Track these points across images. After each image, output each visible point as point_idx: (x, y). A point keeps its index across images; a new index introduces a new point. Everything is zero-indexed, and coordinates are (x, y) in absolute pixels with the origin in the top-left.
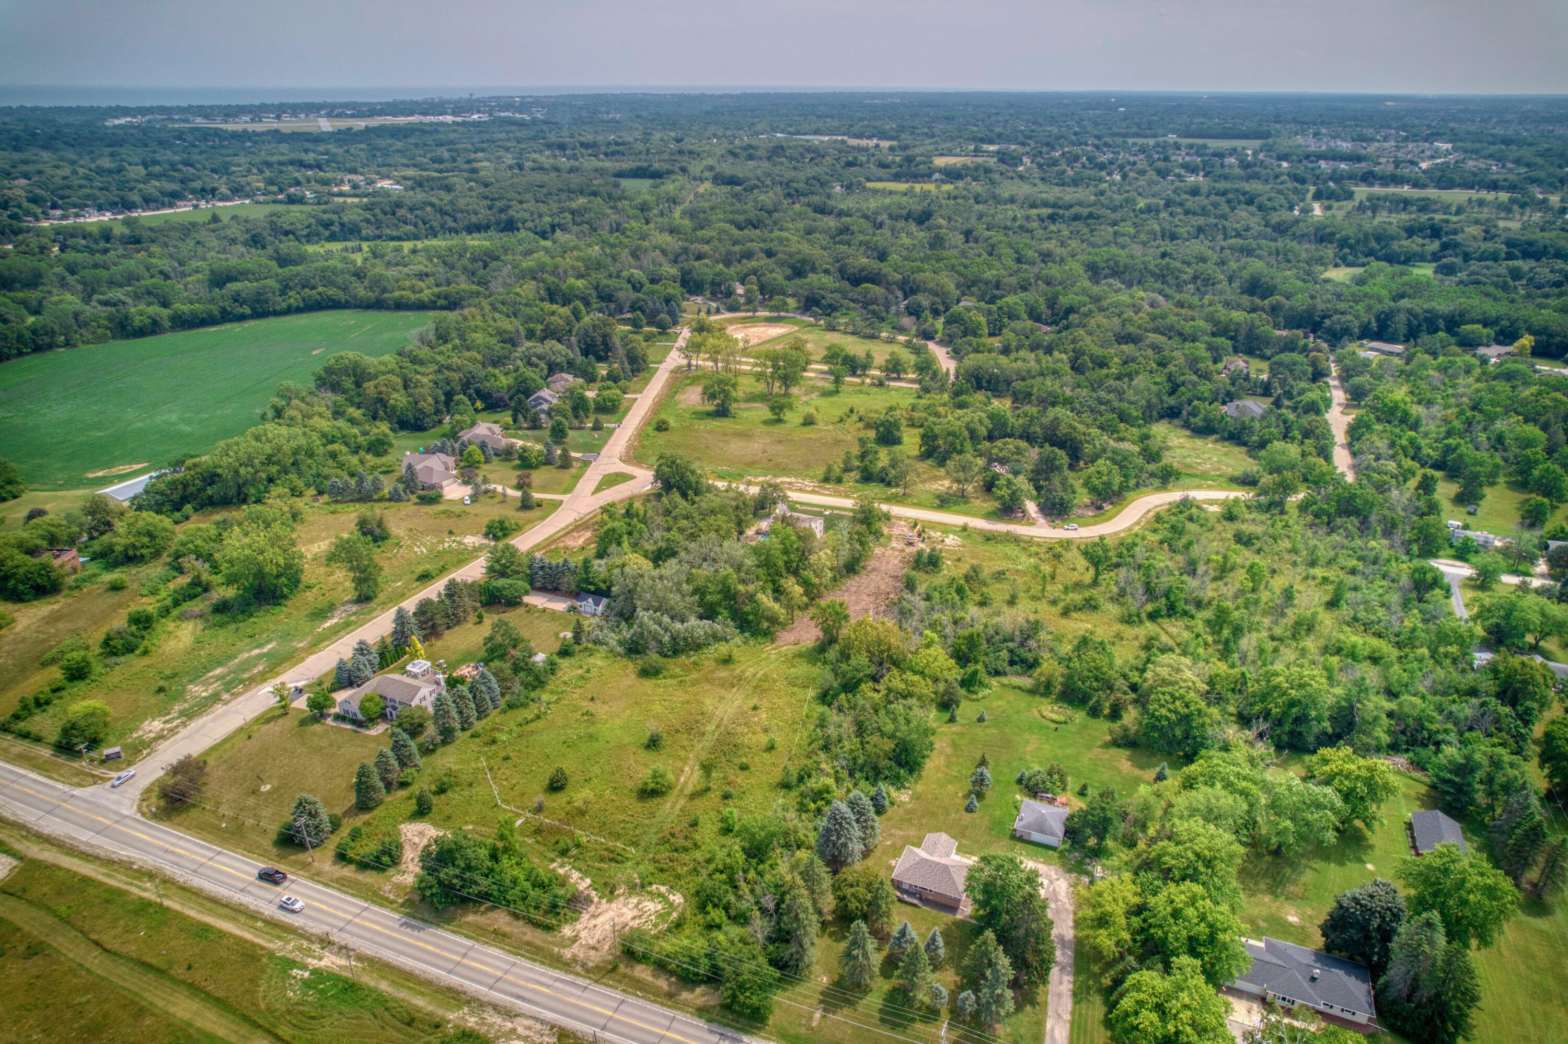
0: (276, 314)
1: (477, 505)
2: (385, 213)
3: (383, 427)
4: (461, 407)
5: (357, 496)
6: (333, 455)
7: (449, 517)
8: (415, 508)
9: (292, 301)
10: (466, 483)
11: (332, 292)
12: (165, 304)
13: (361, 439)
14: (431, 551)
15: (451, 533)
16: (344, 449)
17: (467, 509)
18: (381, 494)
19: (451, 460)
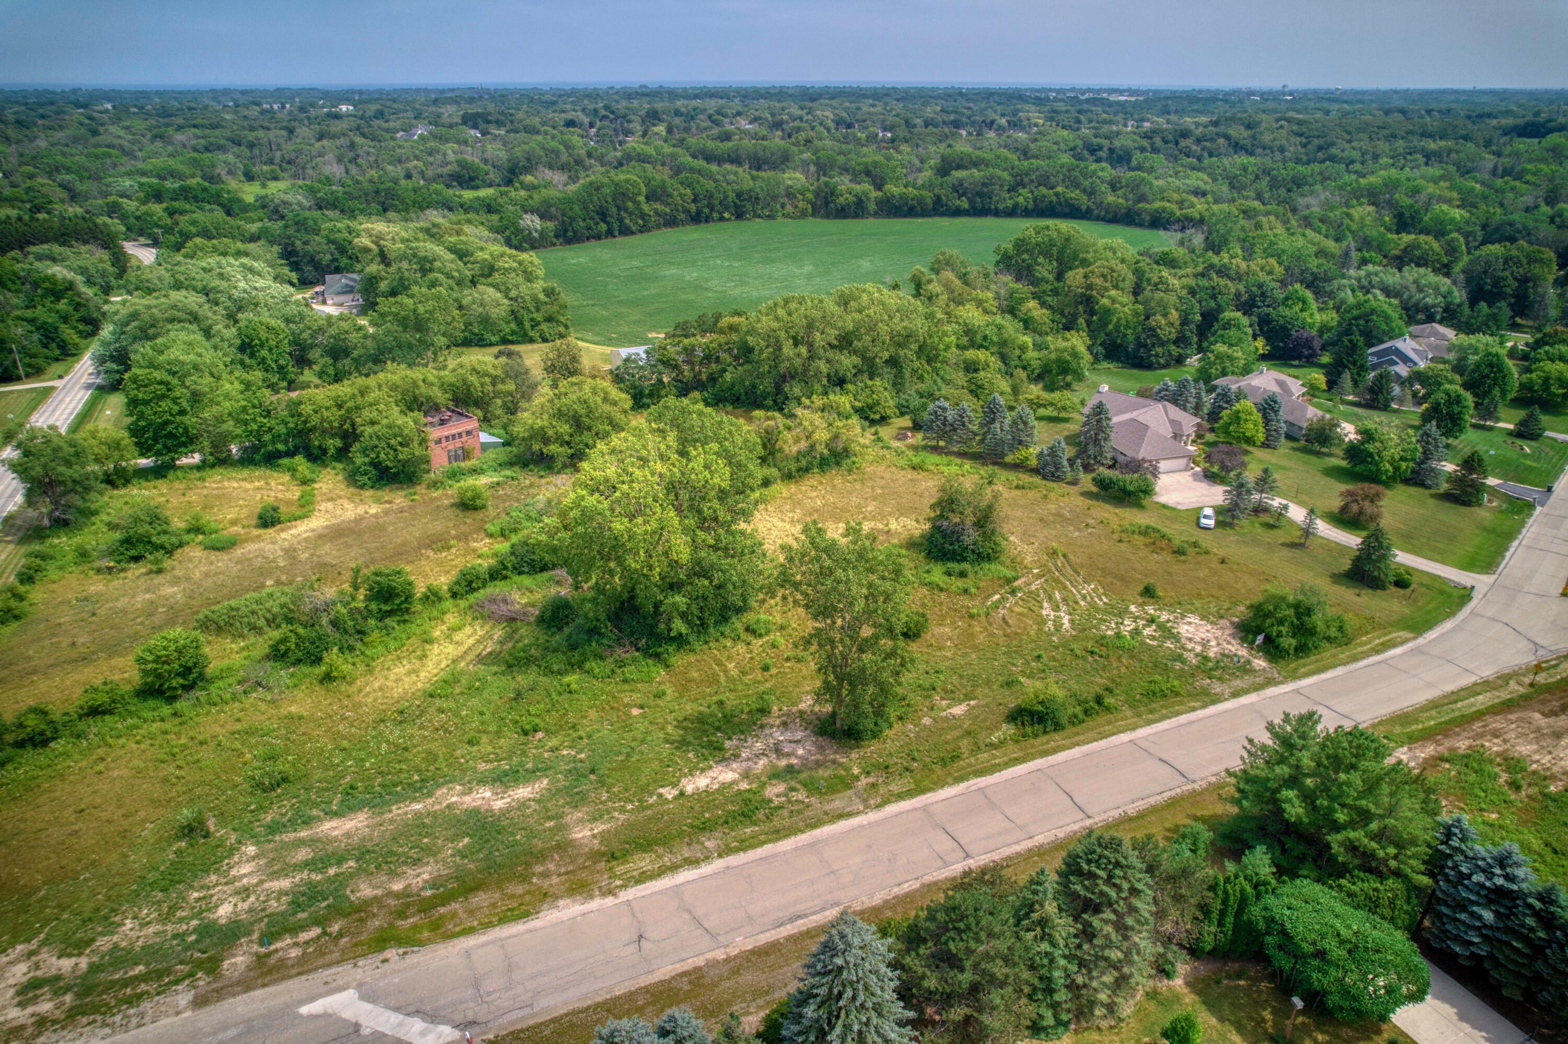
0: (997, 213)
1: (1231, 536)
2: (1166, 142)
3: (1078, 342)
4: (1232, 332)
5: (977, 449)
6: (971, 368)
7: (1154, 547)
8: (1083, 502)
9: (1021, 199)
10: (1210, 477)
11: (1074, 195)
12: (879, 187)
13: (1031, 354)
14: (1081, 629)
15: (1148, 592)
16: (994, 362)
17: (1206, 541)
18: (1021, 454)
19: (1189, 423)
